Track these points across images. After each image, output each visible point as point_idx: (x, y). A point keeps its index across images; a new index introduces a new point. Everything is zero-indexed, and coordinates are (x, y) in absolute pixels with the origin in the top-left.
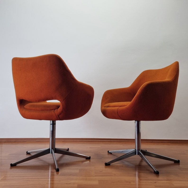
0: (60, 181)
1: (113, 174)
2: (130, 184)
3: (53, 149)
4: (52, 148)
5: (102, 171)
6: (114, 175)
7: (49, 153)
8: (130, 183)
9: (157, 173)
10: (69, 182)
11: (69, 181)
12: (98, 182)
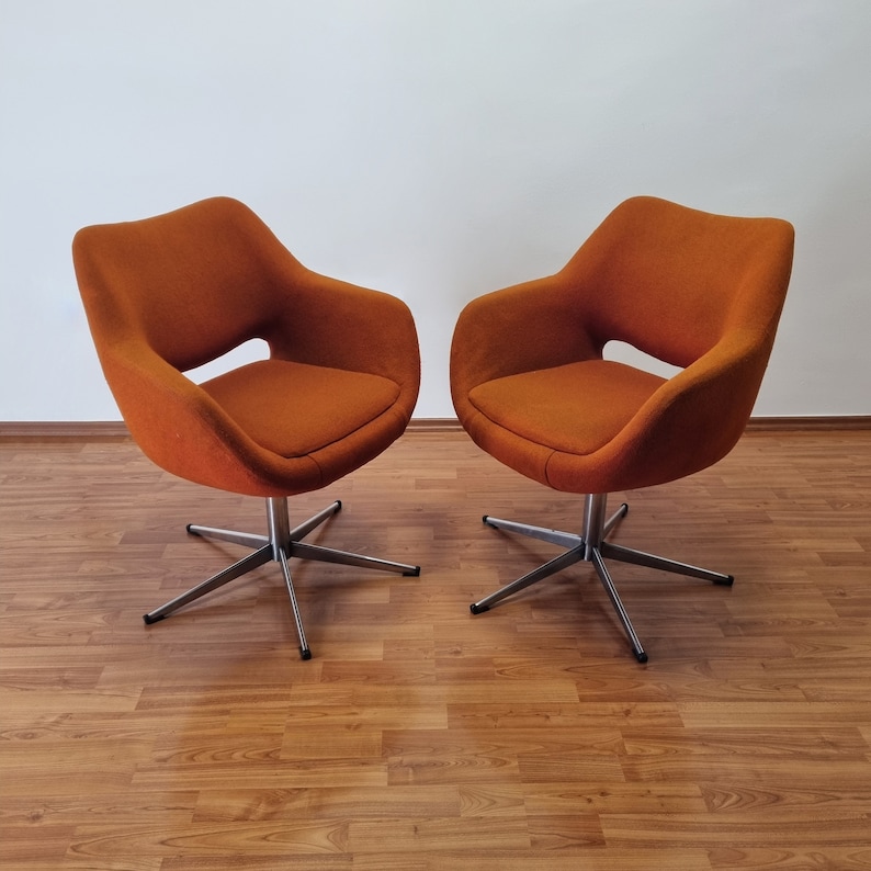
0: (326, 715)
1: (495, 666)
2: (548, 723)
3: (283, 548)
4: (281, 545)
5: (459, 649)
6: (500, 672)
7: (272, 558)
8: (548, 717)
9: (642, 659)
10: (357, 717)
11: (354, 710)
12: (446, 716)
